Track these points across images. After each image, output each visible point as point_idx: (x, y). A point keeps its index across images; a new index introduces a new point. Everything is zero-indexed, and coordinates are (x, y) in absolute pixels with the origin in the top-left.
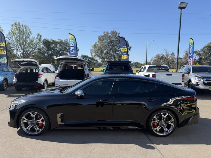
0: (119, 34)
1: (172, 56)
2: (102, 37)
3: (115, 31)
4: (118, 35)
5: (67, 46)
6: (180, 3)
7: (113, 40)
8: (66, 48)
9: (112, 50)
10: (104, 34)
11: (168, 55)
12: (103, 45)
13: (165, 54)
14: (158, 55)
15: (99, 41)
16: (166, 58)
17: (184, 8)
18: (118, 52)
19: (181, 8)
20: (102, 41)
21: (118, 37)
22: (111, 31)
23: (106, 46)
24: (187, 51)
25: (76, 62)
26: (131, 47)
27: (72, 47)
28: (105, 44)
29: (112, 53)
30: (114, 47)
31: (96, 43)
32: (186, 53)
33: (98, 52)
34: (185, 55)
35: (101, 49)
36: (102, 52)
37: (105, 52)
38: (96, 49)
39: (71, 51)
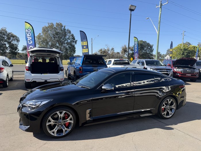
0: (65, 27)
1: (112, 51)
2: (46, 28)
3: (61, 24)
4: (63, 27)
5: (4, 35)
6: (130, 5)
7: (59, 32)
8: (4, 38)
9: (58, 42)
10: (48, 26)
11: (109, 50)
12: (47, 36)
13: (106, 49)
14: (101, 50)
15: (43, 32)
16: (107, 53)
17: (133, 10)
18: (64, 45)
19: (131, 10)
20: (47, 32)
21: (64, 29)
22: (57, 23)
23: (52, 38)
24: (123, 47)
25: (48, 55)
26: (76, 41)
27: (29, 37)
28: (50, 35)
29: (58, 45)
30: (60, 39)
31: (40, 34)
32: (122, 48)
33: (42, 44)
34: (122, 50)
35: (46, 40)
36: (47, 43)
37: (50, 43)
38: (40, 41)
39: (28, 41)
